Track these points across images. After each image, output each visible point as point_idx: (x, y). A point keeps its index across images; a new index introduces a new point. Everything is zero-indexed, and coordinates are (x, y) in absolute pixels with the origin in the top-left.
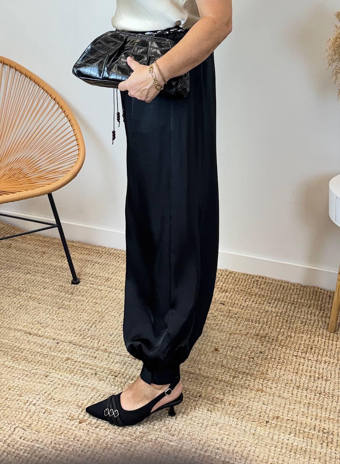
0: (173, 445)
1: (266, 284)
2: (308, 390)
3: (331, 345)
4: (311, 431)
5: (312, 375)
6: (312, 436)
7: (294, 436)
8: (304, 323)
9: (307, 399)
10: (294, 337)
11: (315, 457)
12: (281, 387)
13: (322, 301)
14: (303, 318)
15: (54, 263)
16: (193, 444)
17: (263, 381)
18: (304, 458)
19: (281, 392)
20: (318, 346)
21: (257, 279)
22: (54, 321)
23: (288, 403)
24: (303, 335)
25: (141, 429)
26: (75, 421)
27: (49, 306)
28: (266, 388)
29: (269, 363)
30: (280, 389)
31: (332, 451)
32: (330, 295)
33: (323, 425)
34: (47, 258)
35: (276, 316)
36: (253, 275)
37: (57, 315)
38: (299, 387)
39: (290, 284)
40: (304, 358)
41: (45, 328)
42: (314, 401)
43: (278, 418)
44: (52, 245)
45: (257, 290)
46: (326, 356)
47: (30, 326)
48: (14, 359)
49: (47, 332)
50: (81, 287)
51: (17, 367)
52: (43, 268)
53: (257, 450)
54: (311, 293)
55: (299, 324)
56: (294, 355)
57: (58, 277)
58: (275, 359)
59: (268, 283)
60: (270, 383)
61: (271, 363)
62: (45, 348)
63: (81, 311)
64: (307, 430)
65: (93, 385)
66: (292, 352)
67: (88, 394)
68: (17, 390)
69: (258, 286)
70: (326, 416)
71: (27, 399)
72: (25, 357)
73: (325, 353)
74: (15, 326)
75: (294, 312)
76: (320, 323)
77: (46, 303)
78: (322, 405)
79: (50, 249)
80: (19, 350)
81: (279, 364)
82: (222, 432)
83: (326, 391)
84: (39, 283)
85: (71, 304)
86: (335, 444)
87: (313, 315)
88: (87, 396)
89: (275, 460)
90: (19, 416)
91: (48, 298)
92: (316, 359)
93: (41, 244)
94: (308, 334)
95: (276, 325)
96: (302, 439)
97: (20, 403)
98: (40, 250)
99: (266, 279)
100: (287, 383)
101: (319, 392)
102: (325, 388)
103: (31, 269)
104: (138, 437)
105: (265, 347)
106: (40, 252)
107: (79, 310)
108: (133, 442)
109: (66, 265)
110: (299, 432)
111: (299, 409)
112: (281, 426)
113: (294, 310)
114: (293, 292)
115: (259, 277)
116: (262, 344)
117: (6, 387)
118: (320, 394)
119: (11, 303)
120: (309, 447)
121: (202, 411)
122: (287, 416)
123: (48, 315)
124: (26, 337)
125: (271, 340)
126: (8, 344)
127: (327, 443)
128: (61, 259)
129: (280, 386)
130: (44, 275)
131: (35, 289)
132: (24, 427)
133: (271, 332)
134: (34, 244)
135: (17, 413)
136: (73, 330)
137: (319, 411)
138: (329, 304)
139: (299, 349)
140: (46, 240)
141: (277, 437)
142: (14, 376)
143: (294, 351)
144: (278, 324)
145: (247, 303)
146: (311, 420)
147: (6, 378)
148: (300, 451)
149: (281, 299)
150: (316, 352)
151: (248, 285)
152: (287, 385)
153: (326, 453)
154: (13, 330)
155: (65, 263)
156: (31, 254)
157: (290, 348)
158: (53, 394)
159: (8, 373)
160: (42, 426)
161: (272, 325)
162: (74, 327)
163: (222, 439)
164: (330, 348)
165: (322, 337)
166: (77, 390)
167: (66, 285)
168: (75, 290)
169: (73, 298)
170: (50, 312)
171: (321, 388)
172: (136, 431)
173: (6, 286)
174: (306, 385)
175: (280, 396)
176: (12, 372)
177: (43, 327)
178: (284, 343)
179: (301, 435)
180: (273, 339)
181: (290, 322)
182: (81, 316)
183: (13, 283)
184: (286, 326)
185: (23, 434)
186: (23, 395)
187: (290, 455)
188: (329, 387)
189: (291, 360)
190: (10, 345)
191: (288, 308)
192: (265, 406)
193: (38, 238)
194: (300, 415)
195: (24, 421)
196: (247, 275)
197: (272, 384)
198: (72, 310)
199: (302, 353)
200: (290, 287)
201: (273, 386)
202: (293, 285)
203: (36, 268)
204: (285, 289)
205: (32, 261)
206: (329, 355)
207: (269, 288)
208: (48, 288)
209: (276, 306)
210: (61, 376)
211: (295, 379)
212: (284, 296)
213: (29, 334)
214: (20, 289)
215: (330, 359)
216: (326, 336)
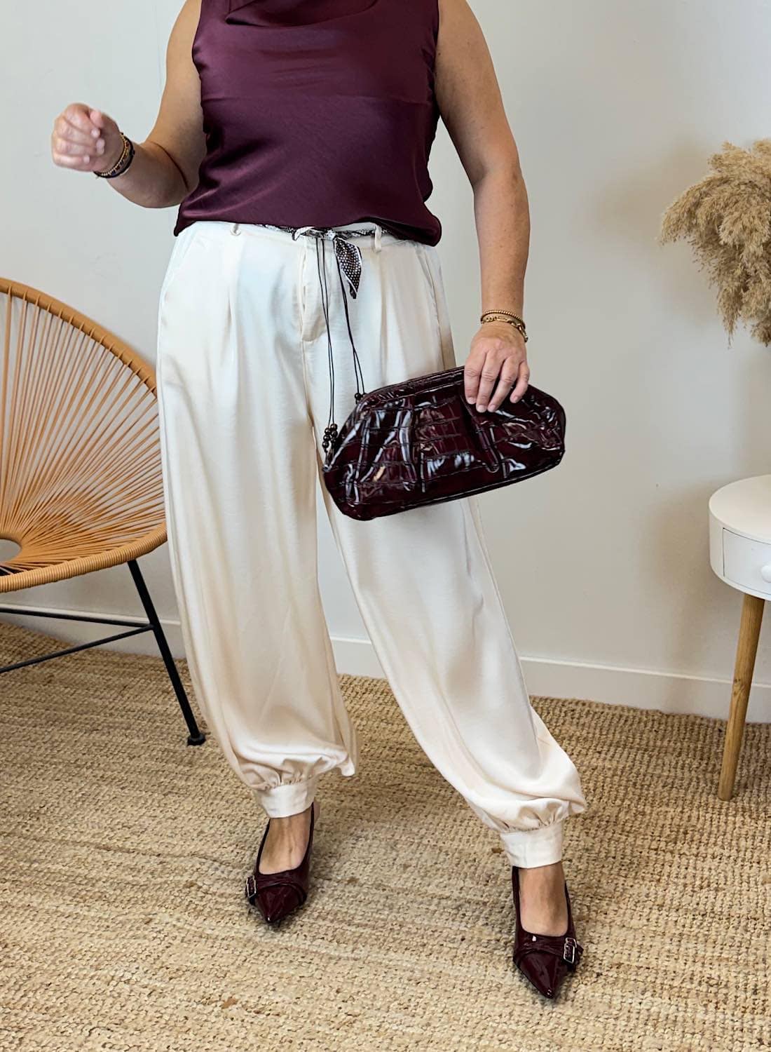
0: (413, 1034)
1: (591, 716)
2: (680, 911)
3: (723, 824)
4: (684, 985)
5: (688, 882)
6: (688, 993)
7: (652, 996)
8: (670, 786)
9: (678, 927)
10: (651, 813)
11: (693, 1031)
12: (627, 909)
13: (704, 742)
14: (668, 777)
15: (148, 707)
16: (453, 1028)
17: (591, 901)
18: (673, 1034)
19: (625, 919)
20: (699, 826)
21: (573, 706)
22: (158, 820)
23: (639, 937)
24: (668, 809)
25: (349, 1008)
26: (214, 1005)
27: (144, 793)
28: (597, 913)
29: (603, 867)
30: (624, 913)
31: (727, 1017)
32: (721, 728)
33: (707, 972)
34: (131, 698)
35: (613, 776)
36: (563, 700)
37: (161, 809)
38: (662, 906)
39: (639, 713)
40: (672, 852)
41: (139, 836)
42: (692, 930)
43: (619, 966)
44: (141, 671)
45: (573, 728)
46: (715, 844)
47: (106, 833)
48: (78, 899)
49: (144, 842)
50: (210, 749)
52: (125, 717)
53: (580, 1026)
54: (682, 728)
55: (660, 788)
56: (652, 847)
57: (159, 734)
58: (614, 858)
59: (596, 713)
60: (604, 903)
61: (606, 865)
62: (142, 873)
63: (213, 796)
64: (676, 983)
65: (244, 934)
66: (647, 843)
67: (238, 953)
68: (88, 958)
69: (575, 721)
70: (715, 954)
71: (112, 973)
72: (100, 894)
73: (712, 840)
74: (75, 836)
75: (648, 766)
76: (702, 784)
77: (137, 786)
78: (706, 935)
79: (138, 679)
80: (86, 881)
81: (623, 868)
82: (509, 1001)
83: (715, 908)
84: (120, 748)
85: (189, 784)
86: (731, 1004)
87: (686, 770)
88: (235, 958)
89: (617, 1040)
90: (98, 1008)
91: (140, 776)
92: (695, 853)
93: (117, 670)
94: (677, 806)
95: (613, 793)
96: (667, 1000)
97: (97, 982)
98: (117, 682)
99: (590, 706)
100: (639, 902)
101: (702, 913)
102: (713, 905)
103: (99, 722)
104: (345, 1023)
105: (594, 838)
106: (115, 686)
107: (207, 795)
108: (334, 1034)
109: (173, 708)
110: (662, 989)
111: (660, 947)
112: (625, 980)
113: (649, 762)
114: (645, 727)
115: (577, 703)
116: (587, 833)
117: (66, 953)
118: (703, 915)
119: (61, 792)
120: (681, 1014)
121: (469, 967)
122: (638, 961)
123: (144, 810)
124: (100, 856)
125: (604, 823)
126: (63, 873)
127: (717, 1003)
128: (163, 696)
129: (624, 907)
130: (129, 731)
131: (112, 761)
132: (109, 1026)
133: (604, 808)
134: (102, 672)
135: (94, 1002)
136: (198, 835)
137: (700, 946)
138: (718, 747)
139: (660, 837)
140: (126, 661)
141: (619, 1001)
142: (80, 933)
143: (652, 840)
144: (618, 791)
146: (686, 964)
147: (64, 936)
148: (665, 1022)
149: (622, 743)
150: (695, 838)
151: (555, 720)
152: (638, 905)
153: (714, 1022)
154: (70, 844)
155: (171, 705)
156: (96, 691)
157: (644, 835)
158: (163, 958)
159: (67, 926)
160: (148, 1019)
161: (606, 794)
162: (199, 829)
163: (511, 1014)
164: (722, 829)
165: (707, 809)
166: (212, 947)
167: (177, 748)
168: (196, 757)
169: (193, 771)
170: (148, 804)
171: (705, 904)
172: (339, 1012)
173: (48, 759)
174: (676, 903)
175: (624, 926)
176: (75, 925)
177: (133, 833)
178: (632, 826)
179: (665, 993)
180: (607, 822)
181: (642, 786)
182: (214, 807)
183: (62, 752)
184: (633, 793)
185: (109, 1038)
186: (102, 967)
187: (645, 1032)
188: (721, 902)
189: (646, 858)
190: (68, 874)
191: (637, 758)
192: (594, 947)
193: (110, 659)
194: (663, 957)
195: (109, 1015)
196: (552, 700)
197: (608, 904)
198: (193, 796)
199: (667, 842)
200: (640, 719)
201: (611, 908)
202: (645, 713)
203: (111, 719)
204: (629, 723)
205: (101, 706)
206: (720, 843)
207: (596, 724)
208: (139, 757)
209: (613, 757)
210: (178, 920)
211: (654, 892)
212: (627, 737)
213: (104, 849)
214: (78, 763)
215: (722, 851)
216: (713, 808)
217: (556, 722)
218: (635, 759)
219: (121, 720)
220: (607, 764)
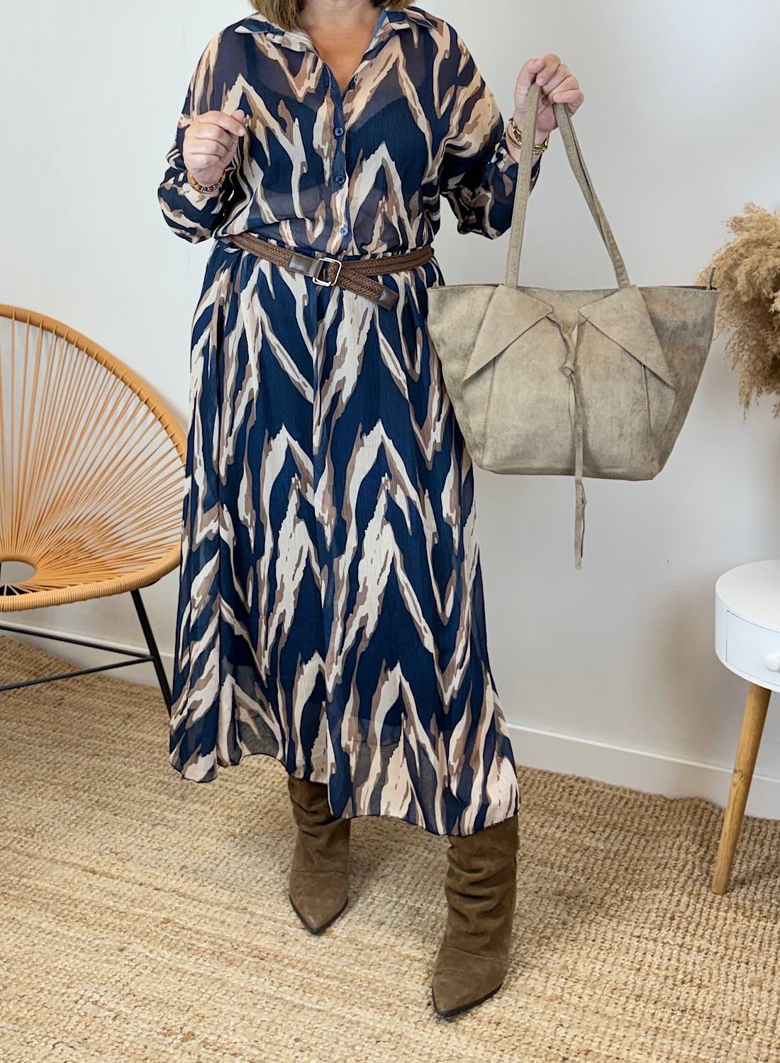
1: (590, 794)
2: (659, 1003)
3: (713, 918)
5: (670, 975)
9: (655, 1020)
10: (639, 898)
12: (603, 994)
15: (148, 738)
17: (566, 983)
19: (600, 1005)
21: (572, 782)
22: (144, 849)
23: (613, 1025)
26: (174, 1036)
27: (134, 821)
28: (571, 996)
29: (581, 948)
30: (600, 998)
34: (134, 727)
35: (605, 858)
36: (563, 775)
37: (149, 839)
38: (640, 996)
39: (641, 796)
40: (655, 940)
41: (124, 863)
42: (669, 1025)
43: (588, 1052)
44: (146, 702)
45: (570, 805)
46: (702, 936)
47: (94, 857)
48: (60, 918)
49: (129, 870)
51: (66, 932)
52: (126, 745)
56: (635, 934)
58: (594, 941)
59: (595, 792)
61: (584, 948)
62: (122, 901)
65: (213, 972)
66: (629, 930)
67: (203, 991)
68: (62, 976)
69: (573, 798)
71: (82, 992)
72: (81, 916)
73: (700, 932)
74: (65, 856)
75: (643, 850)
77: (129, 814)
79: (142, 709)
81: (602, 952)
84: (117, 775)
85: (178, 817)
88: (200, 995)
91: (132, 805)
92: (680, 943)
93: (124, 698)
95: (603, 876)
98: (122, 711)
100: (615, 989)
103: (101, 747)
106: (120, 715)
113: (645, 847)
114: (646, 812)
115: (577, 780)
118: (682, 1011)
122: (608, 1050)
123: (132, 839)
124: (85, 879)
125: (588, 904)
129: (600, 993)
130: (127, 759)
131: (108, 787)
133: (590, 889)
134: (110, 699)
136: (181, 870)
137: (676, 1043)
139: (645, 923)
140: (134, 691)
142: (57, 950)
143: (635, 927)
144: (607, 874)
145: (545, 830)
146: (658, 1059)
149: (620, 825)
150: (681, 927)
151: (551, 795)
152: (615, 992)
154: (60, 863)
156: (102, 717)
157: (628, 921)
158: (132, 985)
160: (109, 1042)
161: (595, 875)
162: (183, 864)
164: (711, 923)
166: (180, 980)
168: (188, 791)
169: (183, 806)
170: (137, 833)
171: (686, 1000)
174: (655, 995)
176: (53, 942)
177: (121, 860)
178: (617, 911)
180: (592, 903)
181: (634, 871)
182: (200, 842)
183: (63, 773)
184: (624, 878)
185: (71, 1055)
186: (73, 985)
188: (703, 1000)
189: (627, 945)
191: (633, 842)
192: (564, 1030)
193: (118, 687)
194: (636, 1049)
195: (74, 1032)
196: (551, 774)
197: (583, 988)
198: (180, 830)
199: (651, 929)
200: (642, 803)
201: (587, 992)
202: (647, 797)
203: (112, 746)
204: (630, 805)
205: (105, 733)
206: (707, 937)
207: (594, 803)
208: (134, 785)
209: (607, 838)
210: (151, 952)
211: (633, 981)
212: (625, 820)
213: (91, 872)
214: (77, 785)
215: (709, 945)
216: (704, 900)
217: (553, 797)
218: (630, 843)
219: (122, 748)
220: (601, 846)
